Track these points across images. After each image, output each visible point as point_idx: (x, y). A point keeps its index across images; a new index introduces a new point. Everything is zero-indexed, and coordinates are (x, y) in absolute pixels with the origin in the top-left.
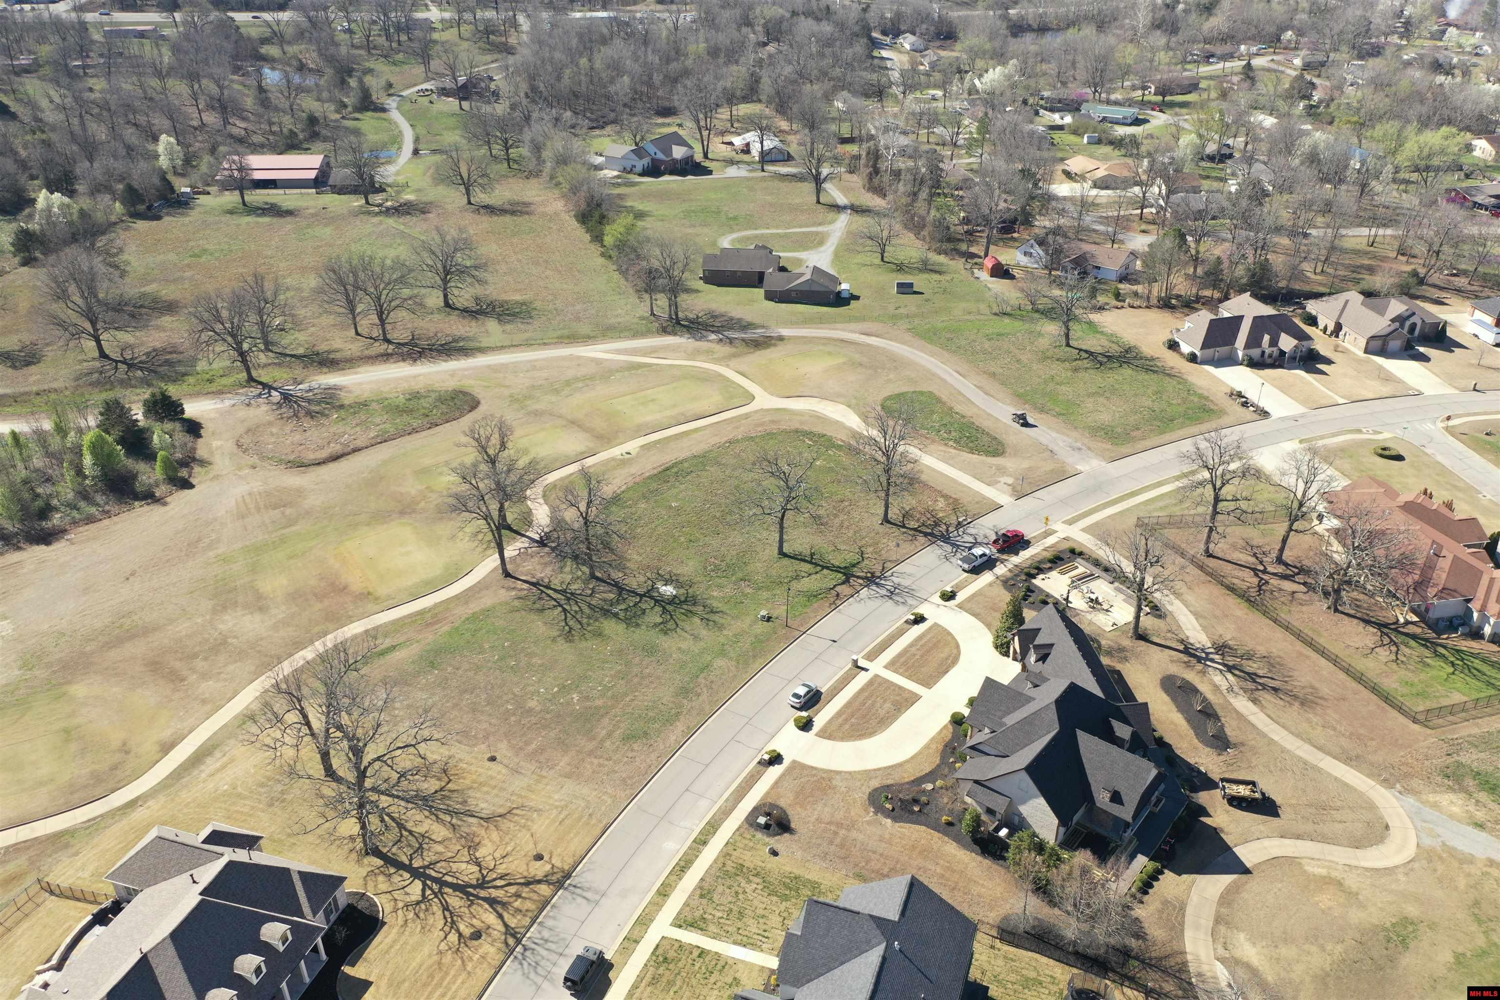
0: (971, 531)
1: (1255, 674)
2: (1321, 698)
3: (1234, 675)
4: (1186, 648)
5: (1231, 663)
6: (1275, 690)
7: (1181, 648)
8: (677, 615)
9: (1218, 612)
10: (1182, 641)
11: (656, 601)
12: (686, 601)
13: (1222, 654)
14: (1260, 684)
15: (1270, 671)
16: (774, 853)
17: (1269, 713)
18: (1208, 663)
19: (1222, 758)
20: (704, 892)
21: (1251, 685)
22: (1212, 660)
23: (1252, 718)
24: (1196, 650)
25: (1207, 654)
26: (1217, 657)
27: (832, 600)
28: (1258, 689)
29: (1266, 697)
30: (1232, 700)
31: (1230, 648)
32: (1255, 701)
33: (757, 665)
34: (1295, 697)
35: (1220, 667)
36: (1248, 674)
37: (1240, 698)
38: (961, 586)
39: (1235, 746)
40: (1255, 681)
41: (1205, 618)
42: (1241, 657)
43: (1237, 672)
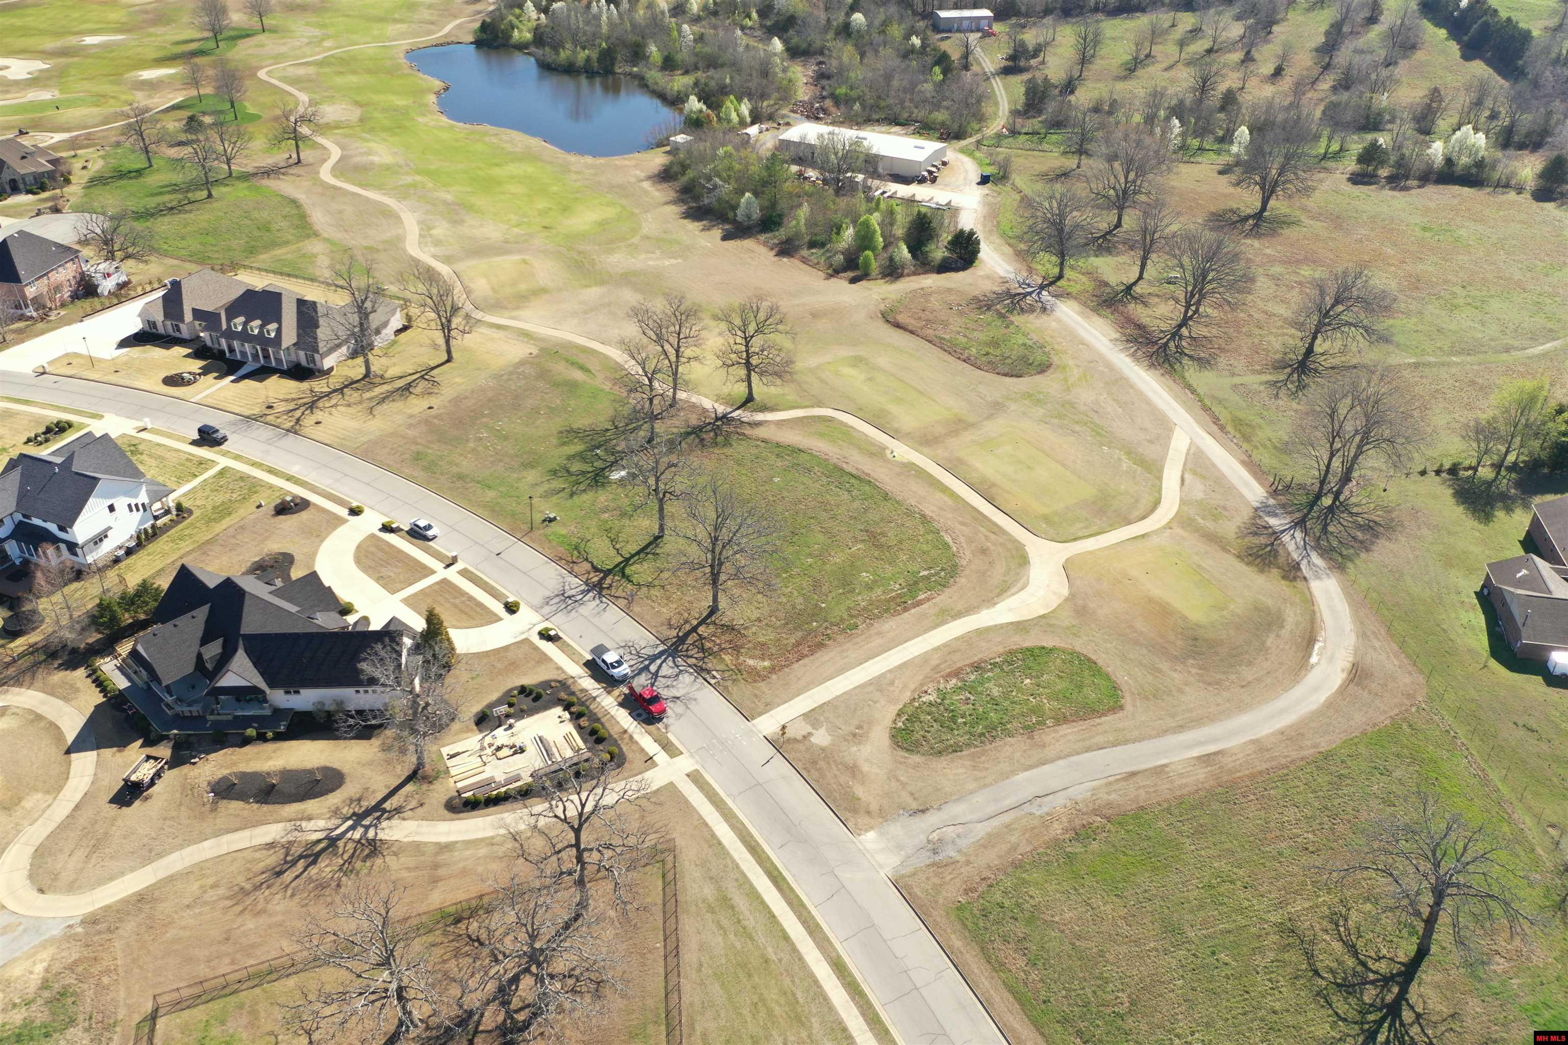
0: (686, 678)
1: (314, 862)
2: (242, 912)
3: (319, 841)
4: (384, 811)
5: (341, 843)
6: (279, 874)
7: (387, 805)
8: (574, 478)
9: (441, 872)
10: (398, 810)
11: (603, 469)
12: (597, 482)
13: (359, 842)
14: (294, 863)
15: (310, 880)
16: (259, 506)
17: (245, 853)
18: (350, 823)
19: (204, 785)
20: (243, 478)
21: (296, 851)
22: (353, 828)
23: (246, 833)
24: (378, 818)
25: (367, 828)
26: (357, 834)
27: (569, 559)
28: (287, 855)
29: (273, 859)
30: (281, 825)
31: (368, 856)
32: (271, 846)
33: (480, 511)
34: (257, 888)
35: (338, 831)
36: (318, 855)
37: (283, 833)
38: (567, 649)
39: (214, 803)
40: (301, 857)
41: (437, 854)
42: (349, 861)
43: (322, 845)
